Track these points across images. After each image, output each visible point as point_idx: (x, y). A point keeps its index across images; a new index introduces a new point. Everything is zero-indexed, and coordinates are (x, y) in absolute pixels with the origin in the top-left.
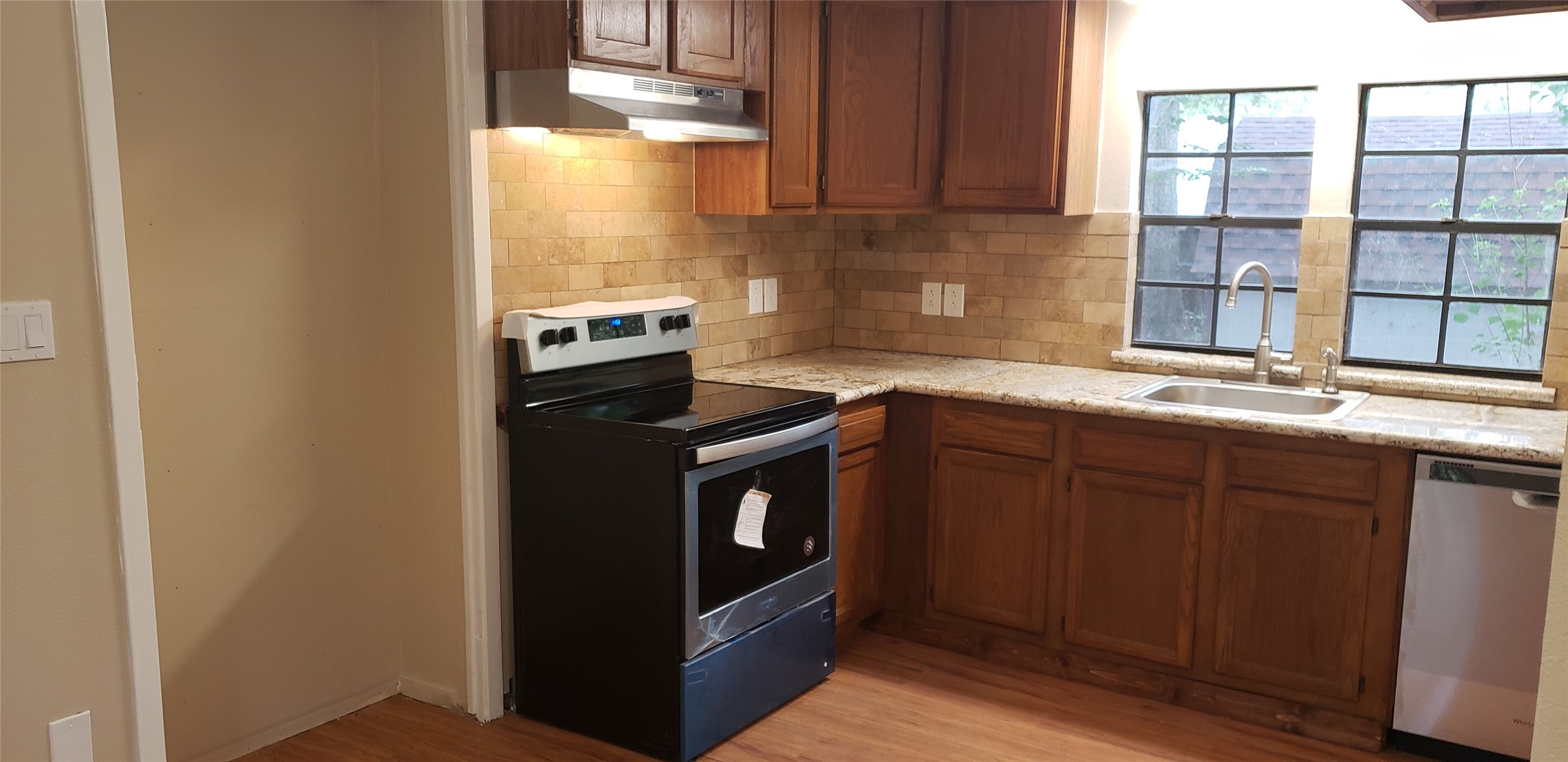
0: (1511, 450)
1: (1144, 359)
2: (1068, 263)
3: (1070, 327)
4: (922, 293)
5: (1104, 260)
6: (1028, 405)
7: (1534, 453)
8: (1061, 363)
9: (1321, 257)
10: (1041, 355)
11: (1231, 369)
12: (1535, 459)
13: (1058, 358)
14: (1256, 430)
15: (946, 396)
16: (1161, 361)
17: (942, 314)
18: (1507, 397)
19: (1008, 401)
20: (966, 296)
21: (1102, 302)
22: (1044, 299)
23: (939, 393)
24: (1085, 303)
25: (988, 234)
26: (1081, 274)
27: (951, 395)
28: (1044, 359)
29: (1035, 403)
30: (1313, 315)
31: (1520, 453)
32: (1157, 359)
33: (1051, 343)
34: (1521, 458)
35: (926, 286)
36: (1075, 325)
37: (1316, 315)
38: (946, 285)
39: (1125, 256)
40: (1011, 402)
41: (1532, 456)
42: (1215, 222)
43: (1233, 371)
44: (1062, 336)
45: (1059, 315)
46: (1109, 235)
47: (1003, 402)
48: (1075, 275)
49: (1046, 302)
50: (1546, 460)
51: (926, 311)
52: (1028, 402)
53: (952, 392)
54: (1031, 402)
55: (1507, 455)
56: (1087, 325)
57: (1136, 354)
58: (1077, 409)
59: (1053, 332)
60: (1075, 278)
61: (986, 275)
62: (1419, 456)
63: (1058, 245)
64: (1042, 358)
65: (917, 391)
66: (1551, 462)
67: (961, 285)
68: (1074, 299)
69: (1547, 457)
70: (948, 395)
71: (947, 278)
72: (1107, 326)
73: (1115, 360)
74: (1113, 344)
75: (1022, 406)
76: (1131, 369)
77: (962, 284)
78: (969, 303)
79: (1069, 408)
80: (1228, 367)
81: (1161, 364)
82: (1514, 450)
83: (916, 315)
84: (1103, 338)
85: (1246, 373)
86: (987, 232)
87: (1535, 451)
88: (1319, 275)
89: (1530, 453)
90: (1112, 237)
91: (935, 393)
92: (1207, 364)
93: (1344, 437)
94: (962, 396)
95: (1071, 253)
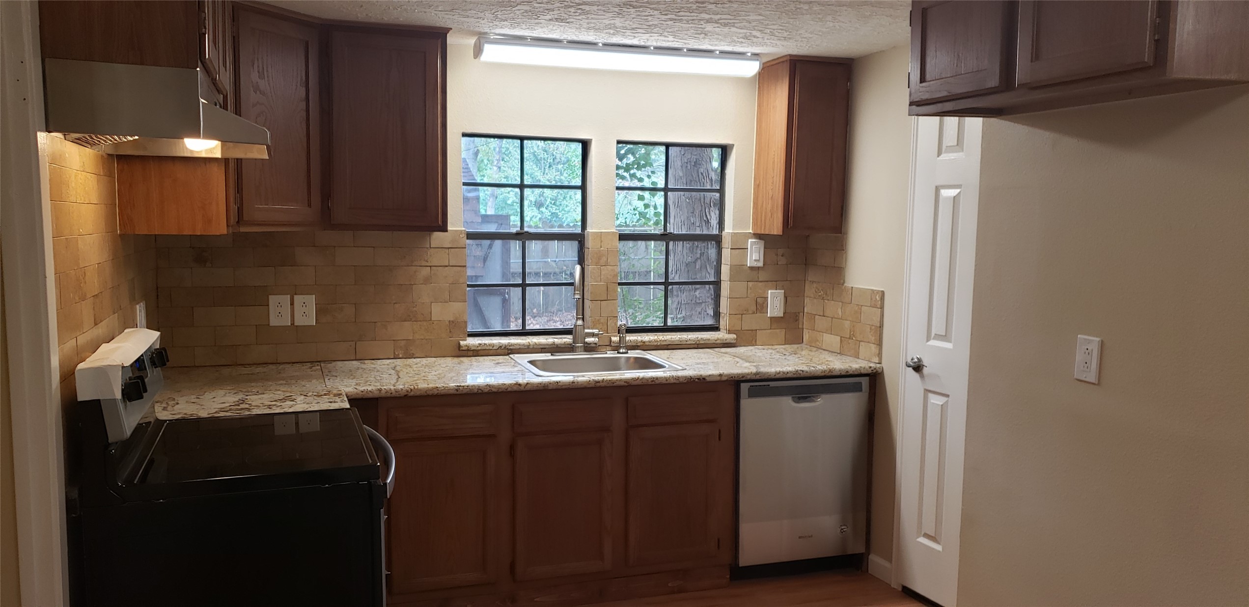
0: (791, 372)
1: (488, 345)
2: (415, 272)
3: (420, 325)
4: (268, 305)
5: (447, 268)
6: (480, 391)
7: (801, 372)
8: (414, 356)
9: (604, 259)
10: (395, 351)
11: (552, 344)
12: (802, 376)
13: (412, 352)
14: (651, 383)
15: (401, 396)
16: (501, 345)
17: (293, 324)
18: (714, 342)
19: (462, 391)
20: (317, 305)
21: (448, 302)
22: (394, 303)
23: (394, 394)
24: (432, 304)
25: (336, 248)
26: (427, 280)
27: (406, 394)
28: (398, 355)
29: (487, 389)
30: (601, 301)
31: (794, 373)
32: (498, 344)
33: (404, 340)
34: (795, 376)
35: (273, 300)
36: (425, 323)
37: (602, 300)
38: (295, 297)
39: (465, 265)
40: (465, 391)
41: (800, 374)
42: (519, 236)
43: (554, 346)
44: (413, 333)
45: (410, 316)
46: (449, 248)
47: (458, 393)
48: (422, 282)
49: (397, 306)
50: (807, 375)
51: (274, 321)
52: (480, 389)
53: (408, 391)
54: (482, 389)
55: (789, 375)
56: (435, 322)
57: (480, 342)
58: (522, 388)
59: (405, 331)
60: (422, 284)
61: (336, 285)
62: (742, 384)
63: (405, 257)
64: (397, 353)
65: (370, 395)
66: (809, 376)
67: (311, 296)
68: (422, 302)
69: (807, 374)
70: (402, 394)
71: (294, 291)
72: (453, 322)
73: (464, 349)
74: (459, 335)
75: (476, 394)
76: (475, 354)
77: (313, 294)
78: (321, 311)
79: (515, 388)
80: (550, 343)
81: (501, 347)
82: (792, 372)
83: (264, 329)
84: (450, 332)
85: (562, 346)
86: (335, 247)
87: (801, 370)
88: (603, 273)
89: (799, 372)
90: (452, 249)
91: (389, 395)
92: (535, 343)
93: (704, 379)
94: (418, 393)
95: (416, 263)
